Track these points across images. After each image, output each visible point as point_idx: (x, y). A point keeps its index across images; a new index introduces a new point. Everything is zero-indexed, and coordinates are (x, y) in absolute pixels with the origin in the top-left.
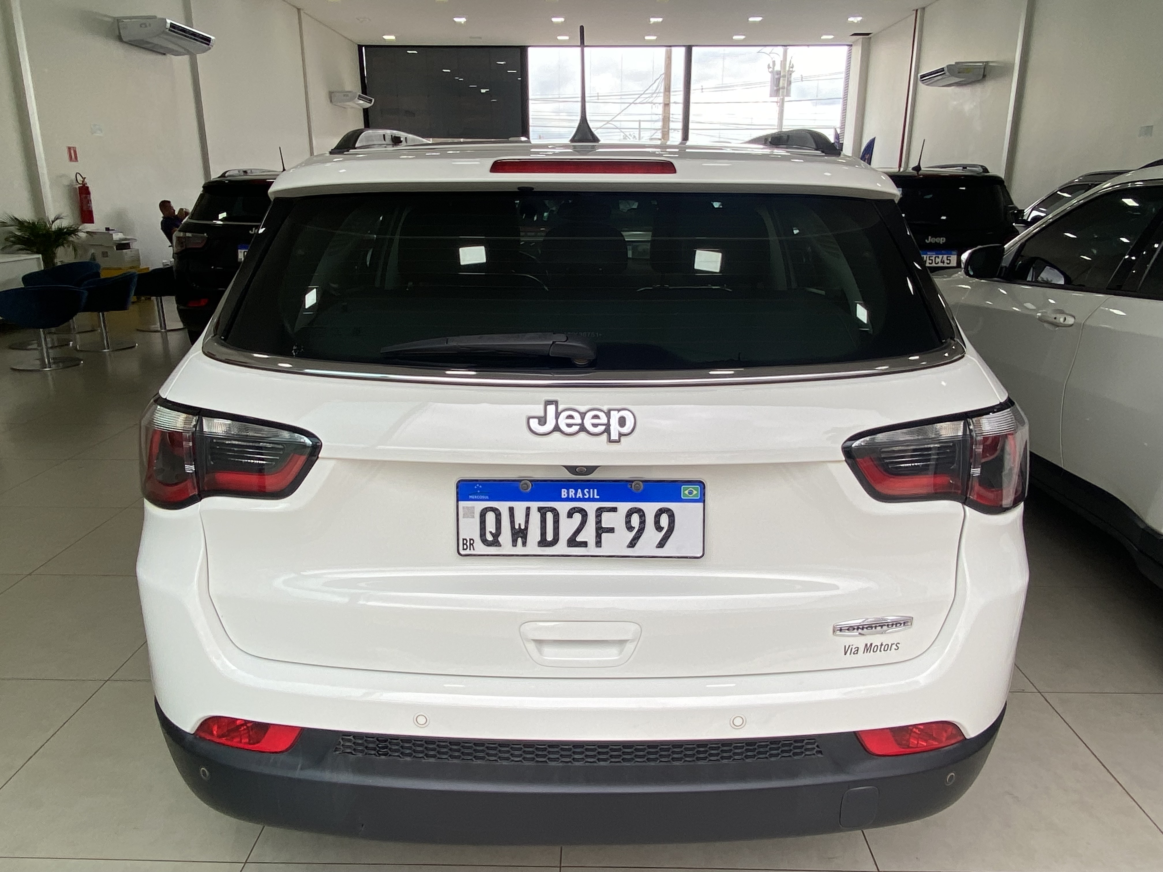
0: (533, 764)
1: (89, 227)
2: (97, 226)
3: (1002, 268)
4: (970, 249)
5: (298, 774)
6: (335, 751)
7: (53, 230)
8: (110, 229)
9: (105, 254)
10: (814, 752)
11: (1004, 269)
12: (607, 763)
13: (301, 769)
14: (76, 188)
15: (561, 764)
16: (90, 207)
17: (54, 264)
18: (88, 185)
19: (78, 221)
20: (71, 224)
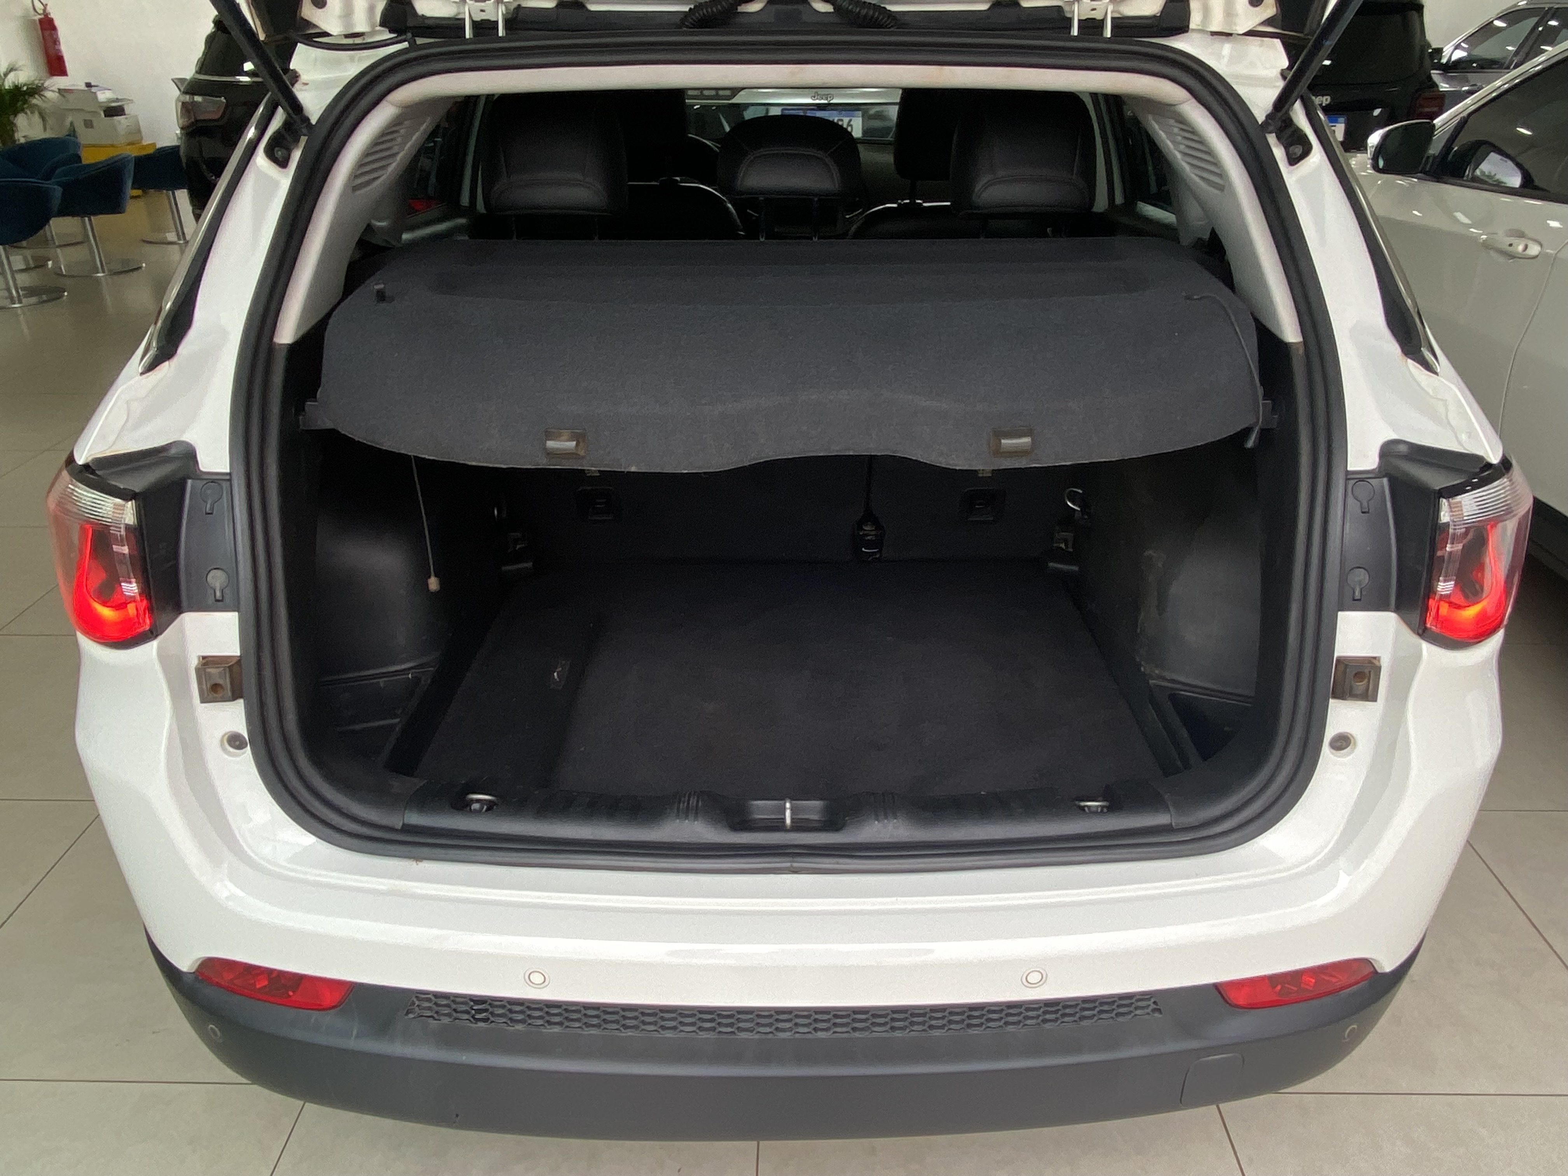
0: (715, 1037)
1: (60, 82)
2: (74, 79)
3: (1428, 158)
4: (1382, 128)
5: (353, 1044)
6: (407, 1013)
7: (7, 87)
8: (93, 84)
9: (89, 124)
10: (1149, 1010)
11: (1431, 160)
12: (829, 1034)
13: (357, 1037)
14: (34, 20)
15: (757, 1037)
16: (59, 51)
17: (15, 141)
18: (52, 16)
19: (43, 72)
20: (33, 79)
